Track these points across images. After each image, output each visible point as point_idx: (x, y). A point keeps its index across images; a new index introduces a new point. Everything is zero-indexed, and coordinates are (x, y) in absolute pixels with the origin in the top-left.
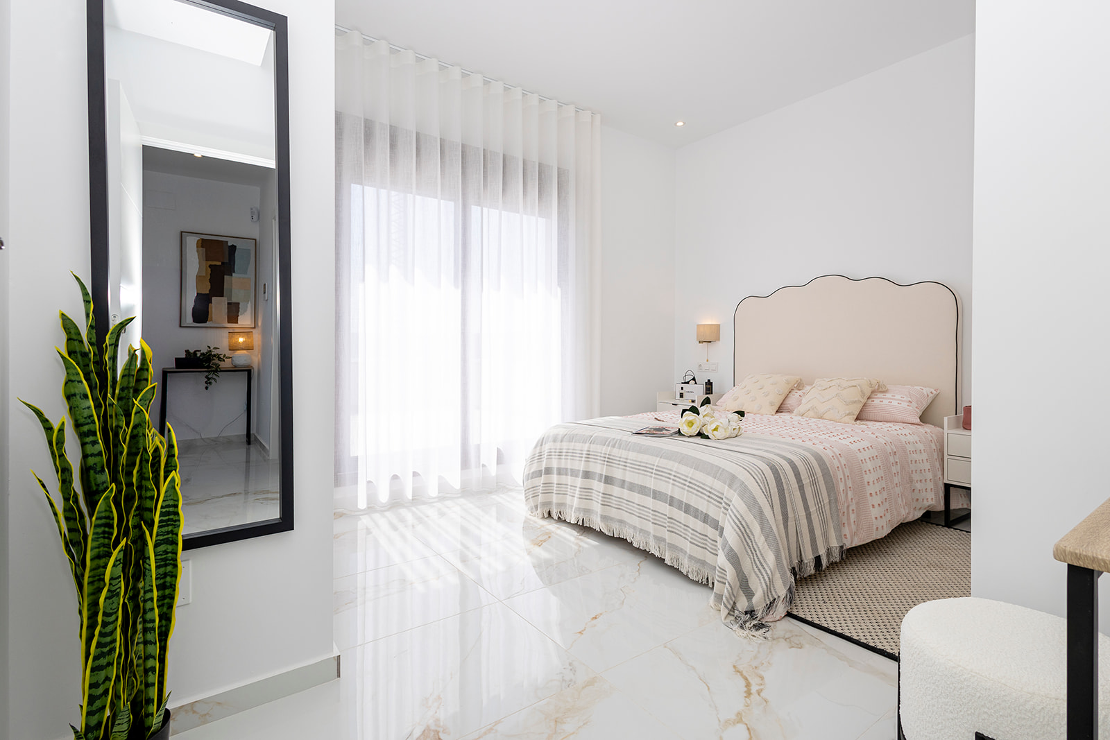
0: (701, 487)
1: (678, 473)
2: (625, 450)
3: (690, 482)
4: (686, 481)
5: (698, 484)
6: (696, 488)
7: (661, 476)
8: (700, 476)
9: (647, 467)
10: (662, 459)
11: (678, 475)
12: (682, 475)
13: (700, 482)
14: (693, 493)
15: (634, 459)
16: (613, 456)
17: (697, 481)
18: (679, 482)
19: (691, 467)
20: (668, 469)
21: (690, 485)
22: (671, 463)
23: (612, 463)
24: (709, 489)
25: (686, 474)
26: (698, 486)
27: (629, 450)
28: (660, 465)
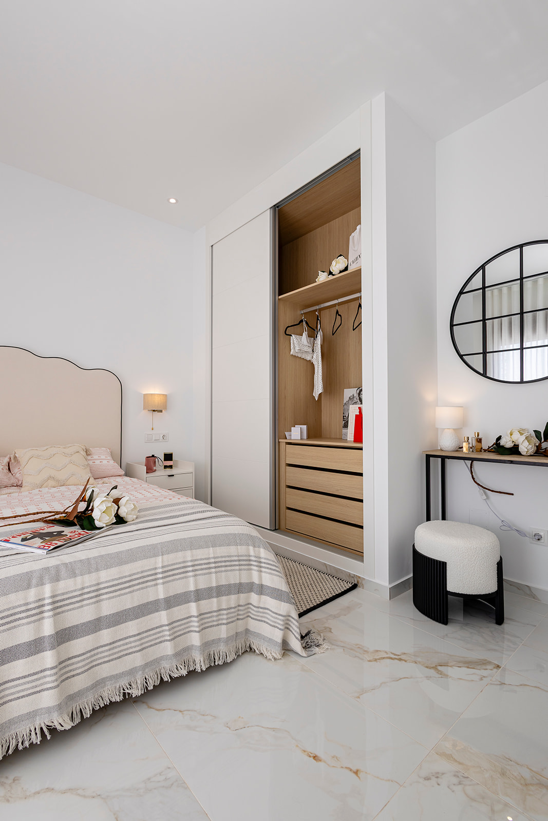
0: (228, 561)
1: (196, 560)
2: (90, 572)
3: (215, 563)
4: (209, 563)
5: (224, 559)
6: (223, 564)
7: (173, 575)
8: (222, 551)
9: (144, 577)
10: (165, 557)
11: (196, 563)
12: (201, 559)
13: (225, 557)
14: (222, 572)
15: (117, 577)
16: (63, 594)
17: (222, 557)
18: (202, 569)
19: (208, 547)
20: (180, 563)
21: (217, 565)
22: (180, 554)
23: (61, 607)
24: (236, 558)
25: (207, 557)
26: (225, 561)
27: (97, 570)
28: (166, 564)
